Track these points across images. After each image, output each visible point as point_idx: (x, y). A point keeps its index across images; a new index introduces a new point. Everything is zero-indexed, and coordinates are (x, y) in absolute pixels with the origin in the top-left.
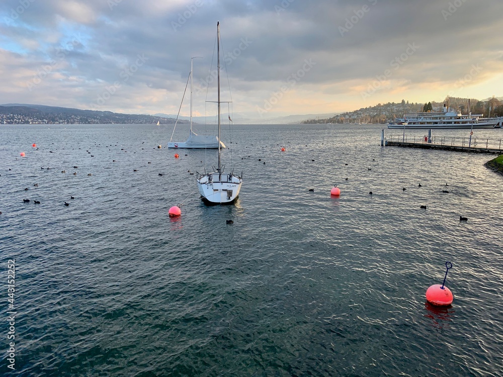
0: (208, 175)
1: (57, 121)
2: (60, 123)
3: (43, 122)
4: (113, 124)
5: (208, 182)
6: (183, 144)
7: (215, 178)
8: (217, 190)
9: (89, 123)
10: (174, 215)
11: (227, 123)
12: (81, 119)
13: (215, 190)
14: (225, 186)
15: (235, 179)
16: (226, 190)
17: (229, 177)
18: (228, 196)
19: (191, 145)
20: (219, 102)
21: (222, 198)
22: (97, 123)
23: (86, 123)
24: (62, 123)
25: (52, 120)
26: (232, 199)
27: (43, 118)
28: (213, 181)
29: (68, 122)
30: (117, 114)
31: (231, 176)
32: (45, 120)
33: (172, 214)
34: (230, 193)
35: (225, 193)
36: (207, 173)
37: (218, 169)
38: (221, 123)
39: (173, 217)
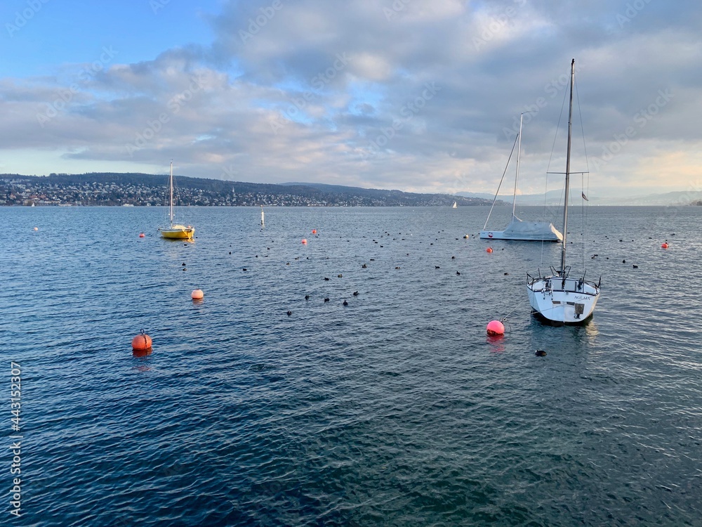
0: (545, 279)
1: (337, 203)
2: (340, 205)
3: (322, 204)
4: (401, 207)
5: (545, 290)
6: (499, 234)
7: (556, 284)
8: (559, 302)
9: (373, 205)
10: (495, 332)
11: (580, 203)
12: (364, 200)
13: (554, 302)
14: (572, 297)
15: (587, 288)
16: (572, 304)
17: (578, 283)
18: (577, 313)
19: (512, 235)
20: (567, 174)
21: (567, 315)
22: (382, 205)
23: (369, 205)
24: (342, 205)
25: (332, 201)
26: (583, 317)
27: (322, 199)
28: (552, 288)
29: (349, 205)
30: (407, 194)
31: (580, 283)
32: (324, 202)
33: (492, 331)
34: (580, 309)
35: (572, 309)
36: (542, 277)
37: (559, 272)
38: (570, 204)
39: (494, 335)
